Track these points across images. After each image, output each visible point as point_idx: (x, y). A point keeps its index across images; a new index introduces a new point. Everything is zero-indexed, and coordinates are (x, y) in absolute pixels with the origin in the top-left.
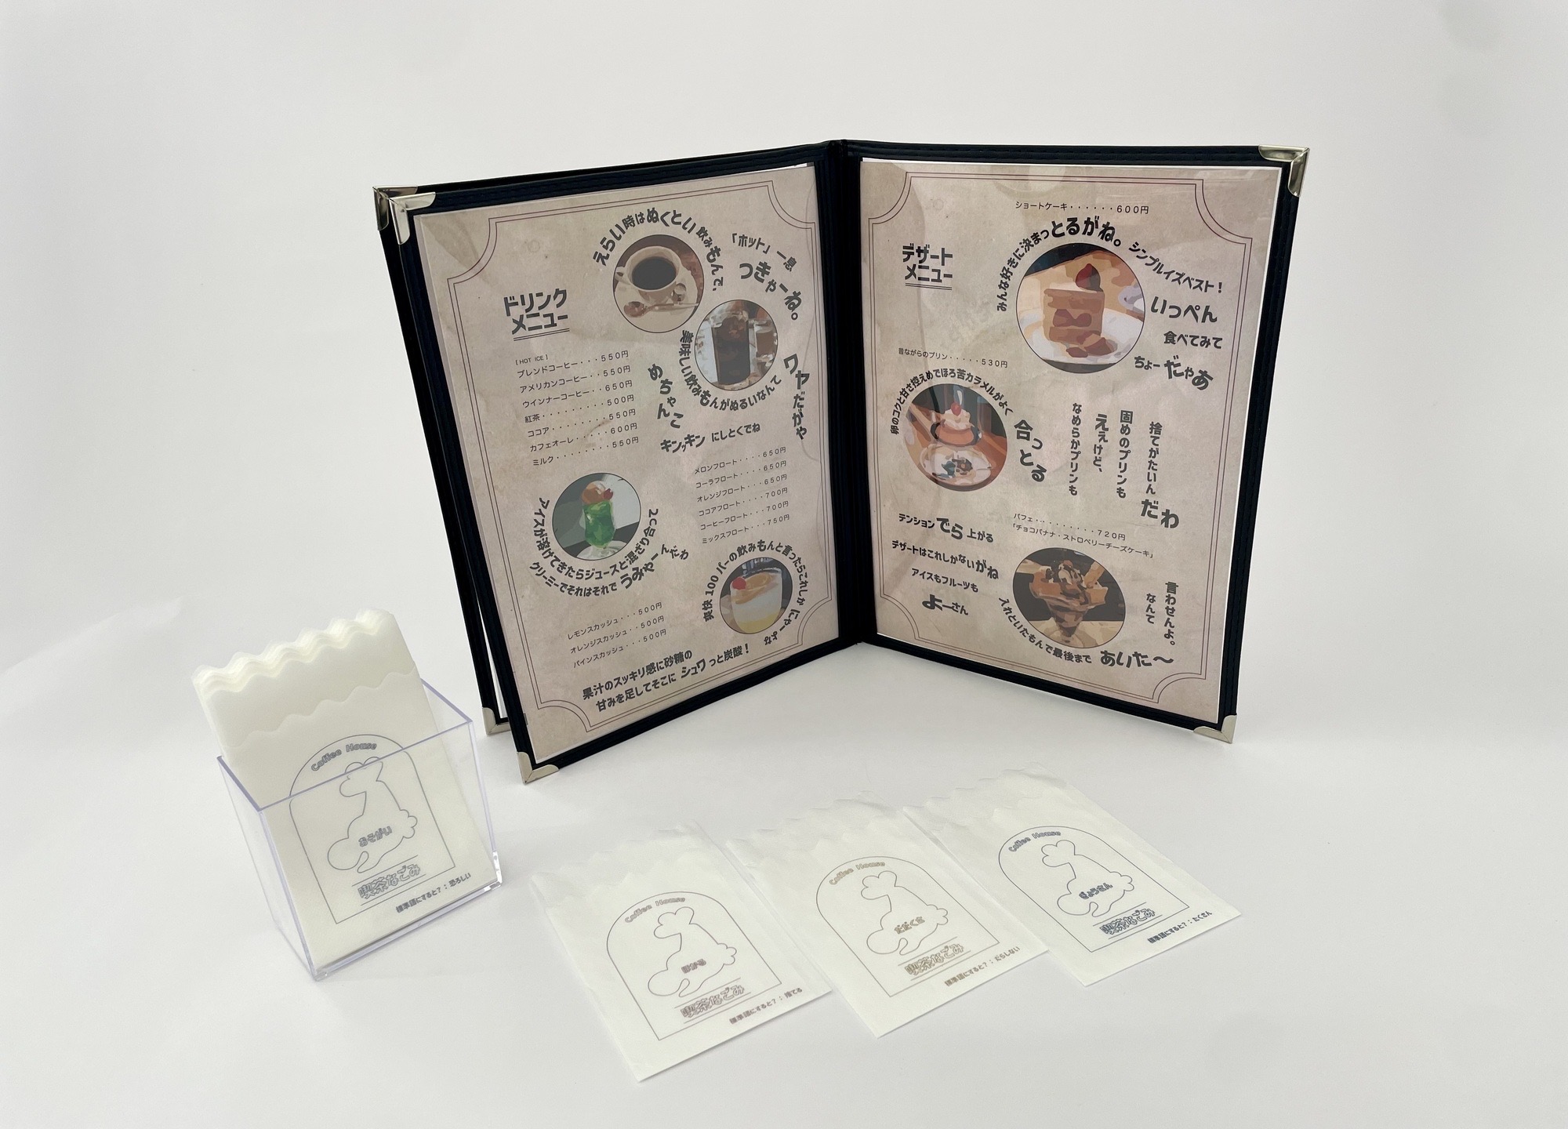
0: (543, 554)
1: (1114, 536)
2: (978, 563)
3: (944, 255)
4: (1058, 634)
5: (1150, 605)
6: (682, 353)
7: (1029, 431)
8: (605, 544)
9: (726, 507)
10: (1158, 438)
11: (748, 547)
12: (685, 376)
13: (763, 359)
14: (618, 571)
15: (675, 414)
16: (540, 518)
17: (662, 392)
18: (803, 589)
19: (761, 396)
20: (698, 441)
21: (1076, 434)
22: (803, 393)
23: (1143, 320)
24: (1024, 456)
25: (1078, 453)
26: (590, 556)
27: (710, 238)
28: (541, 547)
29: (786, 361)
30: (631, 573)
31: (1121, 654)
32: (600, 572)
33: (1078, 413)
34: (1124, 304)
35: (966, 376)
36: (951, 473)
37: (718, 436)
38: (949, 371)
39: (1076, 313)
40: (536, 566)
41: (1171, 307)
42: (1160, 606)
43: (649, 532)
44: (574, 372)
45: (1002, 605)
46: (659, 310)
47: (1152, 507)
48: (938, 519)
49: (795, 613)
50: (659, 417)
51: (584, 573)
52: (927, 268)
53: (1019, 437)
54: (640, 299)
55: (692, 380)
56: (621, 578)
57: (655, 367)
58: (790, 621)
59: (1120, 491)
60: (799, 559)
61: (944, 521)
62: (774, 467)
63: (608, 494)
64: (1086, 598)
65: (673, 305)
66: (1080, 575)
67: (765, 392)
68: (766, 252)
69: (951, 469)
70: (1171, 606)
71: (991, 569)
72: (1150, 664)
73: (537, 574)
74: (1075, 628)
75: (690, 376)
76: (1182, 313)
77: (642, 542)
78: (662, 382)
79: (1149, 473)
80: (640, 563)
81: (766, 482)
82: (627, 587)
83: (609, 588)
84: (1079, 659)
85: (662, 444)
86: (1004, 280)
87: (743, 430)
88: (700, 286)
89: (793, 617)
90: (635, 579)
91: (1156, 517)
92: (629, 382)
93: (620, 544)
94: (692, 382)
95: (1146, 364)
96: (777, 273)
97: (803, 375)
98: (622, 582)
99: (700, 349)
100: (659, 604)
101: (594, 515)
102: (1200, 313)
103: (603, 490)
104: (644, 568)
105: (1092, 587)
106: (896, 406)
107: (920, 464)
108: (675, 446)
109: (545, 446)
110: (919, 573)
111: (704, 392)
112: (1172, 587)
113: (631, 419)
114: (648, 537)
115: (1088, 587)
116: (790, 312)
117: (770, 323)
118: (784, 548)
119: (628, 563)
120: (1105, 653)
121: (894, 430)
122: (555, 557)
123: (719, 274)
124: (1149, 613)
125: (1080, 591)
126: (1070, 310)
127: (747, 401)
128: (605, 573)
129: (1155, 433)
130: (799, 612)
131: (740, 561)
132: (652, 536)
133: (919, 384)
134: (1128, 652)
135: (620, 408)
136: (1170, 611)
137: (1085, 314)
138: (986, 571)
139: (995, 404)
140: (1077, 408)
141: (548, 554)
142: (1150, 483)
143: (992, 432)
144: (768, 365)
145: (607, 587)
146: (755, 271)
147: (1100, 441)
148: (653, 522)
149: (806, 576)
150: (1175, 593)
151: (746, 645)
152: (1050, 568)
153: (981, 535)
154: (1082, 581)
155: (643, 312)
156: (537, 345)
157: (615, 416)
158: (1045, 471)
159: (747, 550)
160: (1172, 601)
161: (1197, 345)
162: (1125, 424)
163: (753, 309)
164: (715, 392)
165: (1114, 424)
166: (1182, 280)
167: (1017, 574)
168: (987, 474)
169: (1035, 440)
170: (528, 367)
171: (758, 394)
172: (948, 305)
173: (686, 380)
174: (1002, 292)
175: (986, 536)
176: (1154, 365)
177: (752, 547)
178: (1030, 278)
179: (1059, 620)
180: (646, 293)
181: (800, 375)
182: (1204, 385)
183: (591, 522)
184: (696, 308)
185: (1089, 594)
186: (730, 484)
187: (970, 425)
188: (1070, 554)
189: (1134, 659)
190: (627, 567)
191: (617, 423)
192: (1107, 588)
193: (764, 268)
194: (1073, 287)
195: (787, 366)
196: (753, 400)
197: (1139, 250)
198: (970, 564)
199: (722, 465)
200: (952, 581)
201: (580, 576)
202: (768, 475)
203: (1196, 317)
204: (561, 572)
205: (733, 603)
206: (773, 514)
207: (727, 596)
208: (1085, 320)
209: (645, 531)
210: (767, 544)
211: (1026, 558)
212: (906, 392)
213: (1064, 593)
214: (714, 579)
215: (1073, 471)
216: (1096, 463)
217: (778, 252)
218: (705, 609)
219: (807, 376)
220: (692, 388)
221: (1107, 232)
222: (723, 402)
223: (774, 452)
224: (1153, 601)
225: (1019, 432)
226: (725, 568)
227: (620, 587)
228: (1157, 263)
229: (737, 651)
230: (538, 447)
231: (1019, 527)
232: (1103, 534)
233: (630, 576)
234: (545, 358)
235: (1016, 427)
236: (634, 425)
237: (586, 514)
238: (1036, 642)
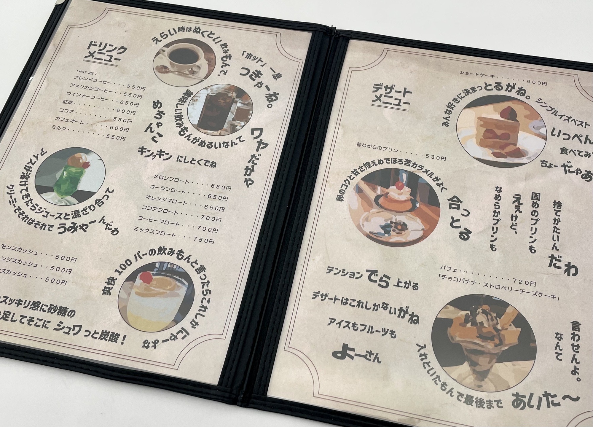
0: (20, 182)
1: (527, 283)
2: (401, 310)
3: (405, 91)
4: (471, 379)
5: (558, 343)
6: (180, 100)
7: (459, 203)
8: (64, 196)
9: (165, 211)
10: (560, 211)
11: (168, 250)
12: (176, 113)
13: (236, 123)
14: (61, 219)
15: (158, 133)
16: (34, 160)
17: (155, 117)
18: (201, 312)
19: (226, 145)
20: (166, 157)
21: (498, 207)
22: (260, 155)
23: (546, 139)
24: (454, 221)
25: (498, 220)
26: (49, 199)
27: (228, 49)
28: (23, 177)
29: (253, 131)
30: (69, 224)
31: (532, 395)
32: (48, 213)
33: (500, 192)
34: (533, 130)
35: (411, 164)
36: (387, 232)
37: (182, 159)
38: (398, 160)
39: (499, 132)
40: (11, 187)
41: (564, 134)
42: (566, 343)
43: (99, 202)
44: (107, 86)
45: (419, 351)
46: (177, 75)
47: (557, 260)
48: (367, 271)
49: (185, 334)
50: (146, 131)
51: (38, 208)
52: (392, 97)
53: (450, 207)
54: (168, 66)
55: (179, 118)
56: (60, 224)
57: (158, 102)
58: (176, 337)
59: (531, 248)
60: (208, 282)
61: (373, 272)
62: (217, 198)
63: (86, 165)
64: (501, 340)
65: (188, 75)
66: (496, 318)
67: (230, 144)
68: (262, 66)
69: (388, 229)
70: (576, 343)
71: (412, 315)
72: (558, 404)
73: (8, 193)
74: (487, 372)
75: (179, 114)
76: (571, 138)
77: (90, 207)
78: (159, 111)
79: (553, 235)
80: (79, 221)
81: (206, 207)
82: (60, 233)
83: (47, 227)
84: (490, 404)
85: (139, 148)
86: (449, 109)
87: (202, 163)
88: (211, 71)
89: (180, 336)
90: (69, 230)
91: (560, 268)
92: (137, 104)
93: (74, 200)
94: (179, 119)
95: (548, 165)
96: (267, 78)
97: (264, 144)
98: (59, 228)
99: (194, 103)
100: (74, 259)
101: (69, 173)
102: (583, 139)
103: (84, 161)
104: (80, 226)
105: (507, 329)
106: (345, 181)
107: (359, 224)
108: (148, 153)
109: (65, 120)
110: (336, 322)
111: (184, 127)
112: (576, 325)
113: (127, 125)
114: (96, 206)
115: (503, 329)
116: (268, 103)
117: (251, 105)
118: (198, 266)
119: (71, 216)
120: (517, 395)
121: (340, 198)
122: (27, 188)
123: (225, 69)
124: (558, 351)
125: (495, 333)
126: (496, 131)
127: (213, 144)
128: (51, 215)
129: (557, 208)
130: (188, 334)
131: (157, 258)
132: (100, 206)
133: (370, 167)
134: (539, 393)
135: (124, 116)
136: (576, 348)
137: (505, 133)
138: (407, 317)
139: (433, 184)
140: (499, 189)
141: (23, 183)
142: (555, 242)
143: (429, 203)
144: (238, 128)
145: (46, 225)
146: (251, 73)
147: (516, 212)
148: (106, 197)
149: (208, 302)
150: (579, 331)
151: (125, 336)
152: (469, 312)
153: (407, 284)
154: (497, 323)
155: (168, 72)
156: (94, 67)
157: (117, 119)
158: (470, 232)
159: (166, 252)
160: (577, 338)
161: (582, 156)
162: (535, 201)
163: (241, 93)
164: (191, 130)
165: (527, 202)
166: (570, 120)
167: (437, 319)
168: (420, 234)
169: (464, 210)
170: (82, 75)
171: (224, 143)
172: (403, 120)
173: (175, 116)
174: (447, 115)
175: (412, 285)
176: (554, 166)
177: (172, 252)
178: (467, 110)
179: (473, 364)
180: (174, 64)
181: (260, 142)
182: (589, 179)
183: (64, 177)
184: (202, 81)
185: (504, 336)
186: (176, 196)
187: (410, 197)
188: (488, 300)
189: (544, 400)
190: (69, 219)
191: (116, 124)
192: (520, 329)
193: (258, 74)
194: (498, 117)
195: (253, 133)
196: (218, 145)
197: (542, 102)
198: (393, 311)
199: (177, 180)
200: (371, 328)
201: (33, 208)
202: (210, 203)
203: (581, 141)
204: (23, 199)
205: (133, 291)
206: (201, 234)
207: (131, 282)
208: (506, 137)
209: (96, 200)
210: (185, 255)
211: (448, 304)
212: (357, 172)
213: (481, 336)
214: (128, 263)
215: (494, 233)
216: (513, 227)
217: (271, 68)
218: (108, 283)
219: (266, 145)
220: (177, 122)
221: (521, 91)
222: (195, 138)
223: (221, 187)
224: (560, 338)
225: (451, 204)
226: (141, 258)
227: (55, 230)
228: (554, 110)
229: (114, 337)
230: (61, 119)
231: (444, 276)
232: (517, 281)
233: (67, 227)
234: (94, 74)
235: (449, 200)
236: (127, 129)
237: (65, 170)
238: (448, 390)
